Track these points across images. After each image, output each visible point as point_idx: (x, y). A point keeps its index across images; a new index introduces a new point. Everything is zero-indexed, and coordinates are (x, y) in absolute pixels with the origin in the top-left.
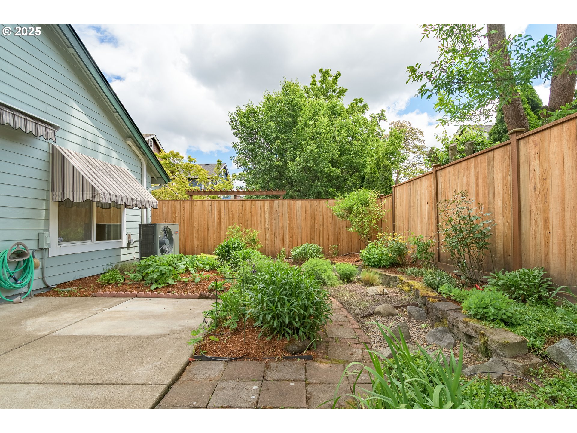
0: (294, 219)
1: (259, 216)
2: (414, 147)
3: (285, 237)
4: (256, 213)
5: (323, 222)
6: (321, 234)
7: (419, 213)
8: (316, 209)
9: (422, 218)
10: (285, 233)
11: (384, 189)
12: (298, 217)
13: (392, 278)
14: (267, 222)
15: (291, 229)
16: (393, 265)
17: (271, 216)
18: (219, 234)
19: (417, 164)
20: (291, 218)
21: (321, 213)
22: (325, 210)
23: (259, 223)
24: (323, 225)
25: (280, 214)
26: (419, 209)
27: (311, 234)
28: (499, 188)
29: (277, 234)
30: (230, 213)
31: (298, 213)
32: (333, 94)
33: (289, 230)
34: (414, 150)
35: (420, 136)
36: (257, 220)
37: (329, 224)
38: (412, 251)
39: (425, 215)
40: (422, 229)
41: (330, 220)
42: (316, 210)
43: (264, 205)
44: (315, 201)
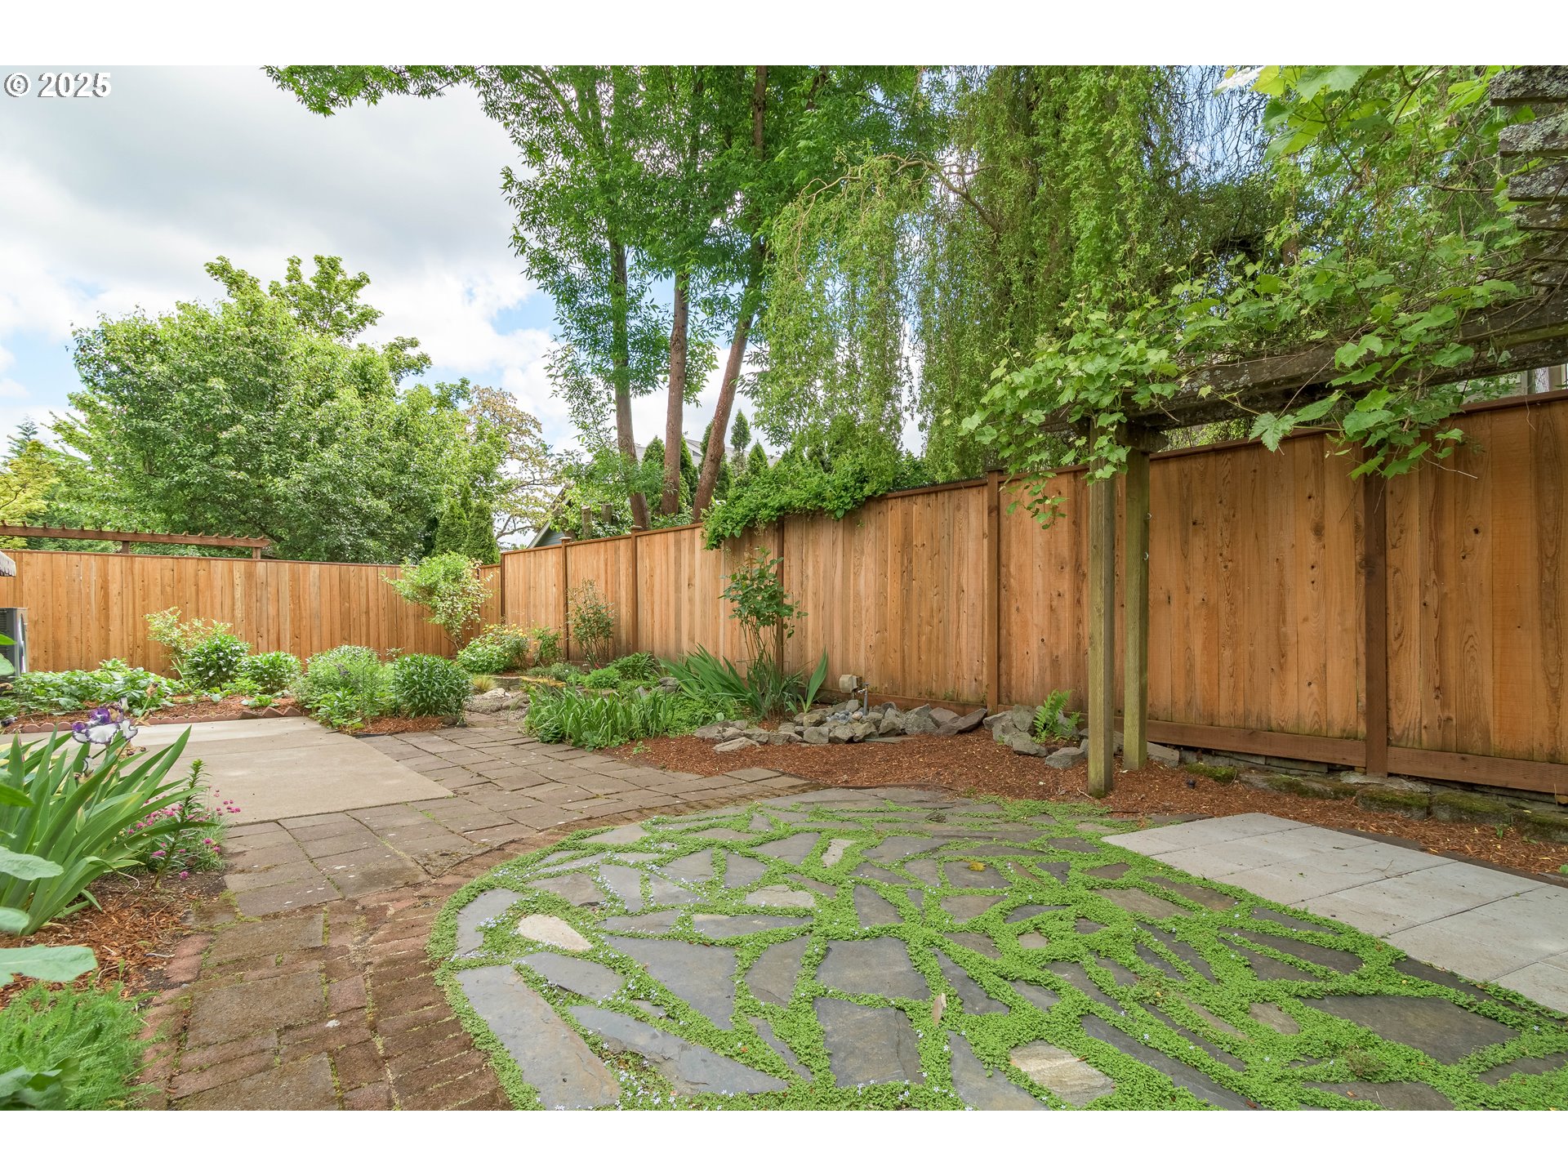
0: (304, 600)
1: (217, 592)
2: (522, 449)
3: (282, 636)
4: (211, 587)
5: (368, 608)
6: (364, 629)
7: (543, 598)
8: (352, 581)
9: (547, 604)
10: (282, 627)
11: (480, 551)
12: (313, 596)
13: (511, 681)
14: (238, 605)
15: (297, 619)
16: (509, 669)
17: (247, 595)
18: (103, 631)
19: (528, 484)
20: (296, 598)
21: (365, 590)
22: (372, 585)
23: (218, 606)
24: (367, 613)
25: (272, 590)
26: (543, 591)
27: (342, 629)
28: (623, 579)
29: (263, 630)
30: (138, 584)
31: (314, 590)
32: (347, 313)
33: (292, 621)
34: (523, 456)
35: (534, 431)
36: (212, 601)
37: (381, 611)
38: (533, 648)
39: (552, 600)
40: (547, 619)
41: (383, 603)
42: (352, 585)
43: (231, 571)
44: (352, 568)
